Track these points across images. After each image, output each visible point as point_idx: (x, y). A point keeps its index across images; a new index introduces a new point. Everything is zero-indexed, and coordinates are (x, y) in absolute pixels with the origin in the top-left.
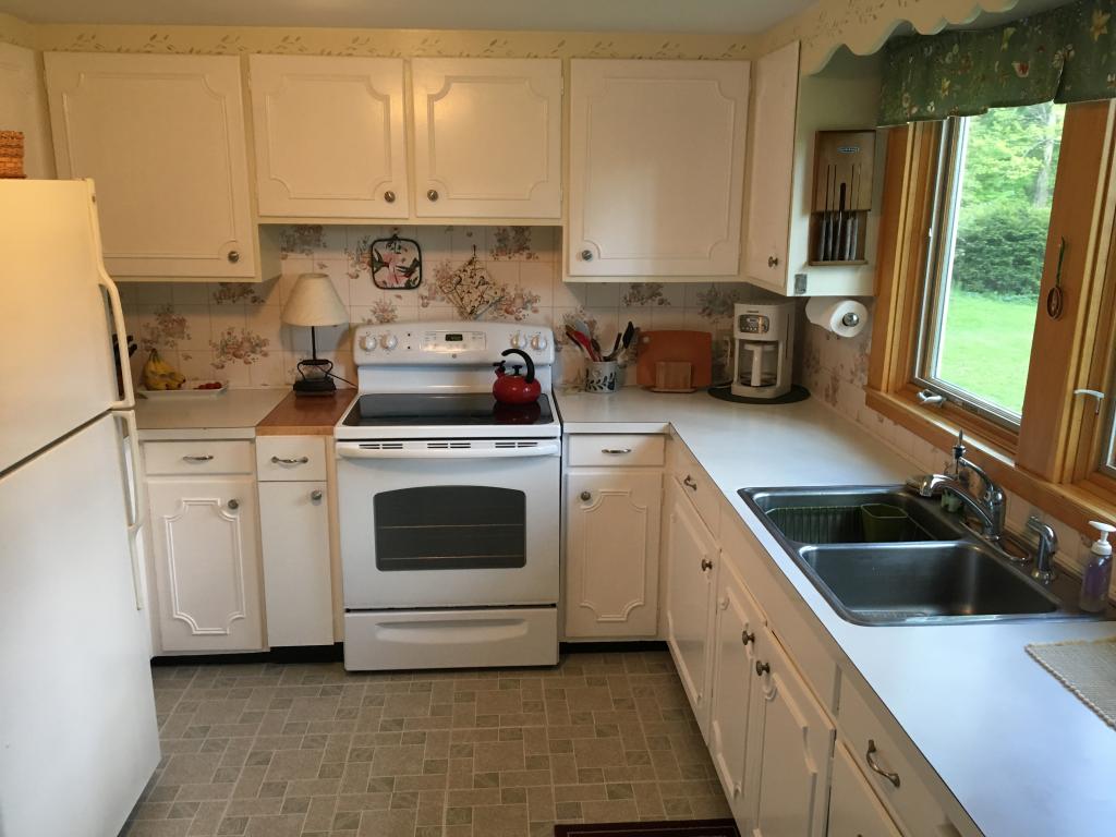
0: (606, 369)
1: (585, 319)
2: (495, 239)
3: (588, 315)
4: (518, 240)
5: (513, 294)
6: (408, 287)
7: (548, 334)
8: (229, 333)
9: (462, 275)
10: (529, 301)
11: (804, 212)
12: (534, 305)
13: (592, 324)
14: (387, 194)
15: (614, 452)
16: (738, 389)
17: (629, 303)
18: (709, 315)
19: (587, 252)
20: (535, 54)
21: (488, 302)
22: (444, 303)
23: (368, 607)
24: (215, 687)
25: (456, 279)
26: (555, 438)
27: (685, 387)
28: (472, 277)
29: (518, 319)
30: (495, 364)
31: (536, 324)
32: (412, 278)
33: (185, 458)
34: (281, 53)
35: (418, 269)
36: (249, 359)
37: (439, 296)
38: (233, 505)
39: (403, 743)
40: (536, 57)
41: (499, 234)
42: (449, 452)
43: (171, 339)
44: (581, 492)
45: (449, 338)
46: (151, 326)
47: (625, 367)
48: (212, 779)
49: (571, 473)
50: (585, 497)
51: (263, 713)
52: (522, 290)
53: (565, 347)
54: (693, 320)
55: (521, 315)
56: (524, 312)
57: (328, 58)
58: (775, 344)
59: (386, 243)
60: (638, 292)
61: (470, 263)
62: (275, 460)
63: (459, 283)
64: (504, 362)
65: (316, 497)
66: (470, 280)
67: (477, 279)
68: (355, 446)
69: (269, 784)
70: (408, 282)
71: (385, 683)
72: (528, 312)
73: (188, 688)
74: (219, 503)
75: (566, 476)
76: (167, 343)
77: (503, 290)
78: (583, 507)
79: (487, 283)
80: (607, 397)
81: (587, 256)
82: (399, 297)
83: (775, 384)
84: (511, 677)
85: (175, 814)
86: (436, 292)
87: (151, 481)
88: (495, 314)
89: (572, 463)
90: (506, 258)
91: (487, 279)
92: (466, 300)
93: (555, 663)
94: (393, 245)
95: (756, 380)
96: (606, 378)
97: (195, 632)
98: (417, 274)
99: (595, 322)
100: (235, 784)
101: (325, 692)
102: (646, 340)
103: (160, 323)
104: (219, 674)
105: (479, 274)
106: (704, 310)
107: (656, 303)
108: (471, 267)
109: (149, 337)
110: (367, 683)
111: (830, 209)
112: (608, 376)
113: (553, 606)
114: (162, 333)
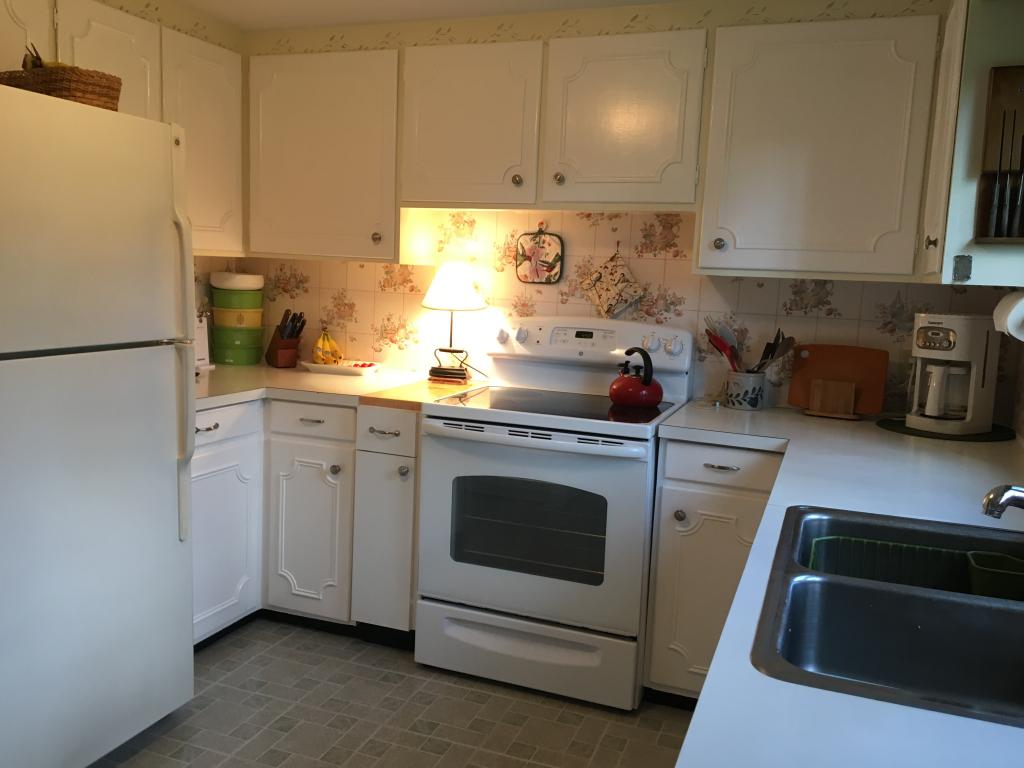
0: (749, 382)
1: (736, 327)
2: (641, 234)
3: (738, 323)
4: (665, 237)
5: (655, 295)
6: (548, 282)
7: (686, 339)
8: (388, 320)
9: (603, 272)
10: (672, 303)
11: (969, 175)
12: (678, 308)
13: (743, 332)
14: (514, 178)
15: (720, 468)
16: (913, 420)
17: (789, 311)
18: (892, 331)
19: (721, 240)
20: (677, 26)
21: (626, 301)
22: (583, 301)
23: (439, 597)
24: (299, 648)
25: (595, 276)
26: (647, 440)
27: (847, 413)
28: (612, 274)
29: (659, 322)
30: (621, 365)
31: (677, 326)
32: (553, 273)
33: (302, 420)
34: (434, 44)
35: (558, 265)
36: (403, 345)
37: (578, 294)
38: (335, 470)
39: (422, 749)
40: (679, 29)
41: (646, 230)
42: (530, 441)
43: (342, 321)
44: (676, 509)
45: (579, 335)
46: (328, 308)
47: (780, 385)
48: (230, 733)
49: (666, 486)
50: (680, 516)
51: (318, 683)
52: (665, 290)
53: (710, 358)
54: (869, 335)
55: (662, 317)
56: (666, 314)
57: (475, 45)
58: (966, 365)
59: (530, 237)
60: (802, 299)
61: (612, 259)
62: (372, 430)
63: (599, 279)
64: (628, 362)
65: (403, 472)
66: (610, 277)
67: (617, 276)
68: (439, 423)
69: (275, 751)
70: (548, 279)
71: (446, 683)
72: (670, 315)
73: (277, 644)
74: (324, 467)
75: (661, 488)
76: (338, 325)
77: (645, 290)
78: (679, 528)
79: (628, 281)
80: (748, 414)
81: (719, 244)
82: (540, 292)
83: (964, 418)
84: (577, 711)
85: (177, 755)
86: (576, 289)
87: (274, 438)
88: (635, 315)
89: (668, 475)
90: (651, 255)
91: (628, 277)
92: (604, 297)
93: (628, 707)
94: (538, 239)
95: (931, 408)
96: (747, 392)
97: (294, 592)
98: (557, 269)
99: (746, 330)
100: (246, 743)
101: (386, 678)
102: (805, 354)
103: (335, 306)
104: (310, 638)
105: (620, 271)
106: (886, 325)
107: (822, 314)
108: (613, 264)
109: (325, 319)
110: (431, 680)
111: (1005, 167)
112: (750, 391)
113: (634, 639)
114: (335, 315)
